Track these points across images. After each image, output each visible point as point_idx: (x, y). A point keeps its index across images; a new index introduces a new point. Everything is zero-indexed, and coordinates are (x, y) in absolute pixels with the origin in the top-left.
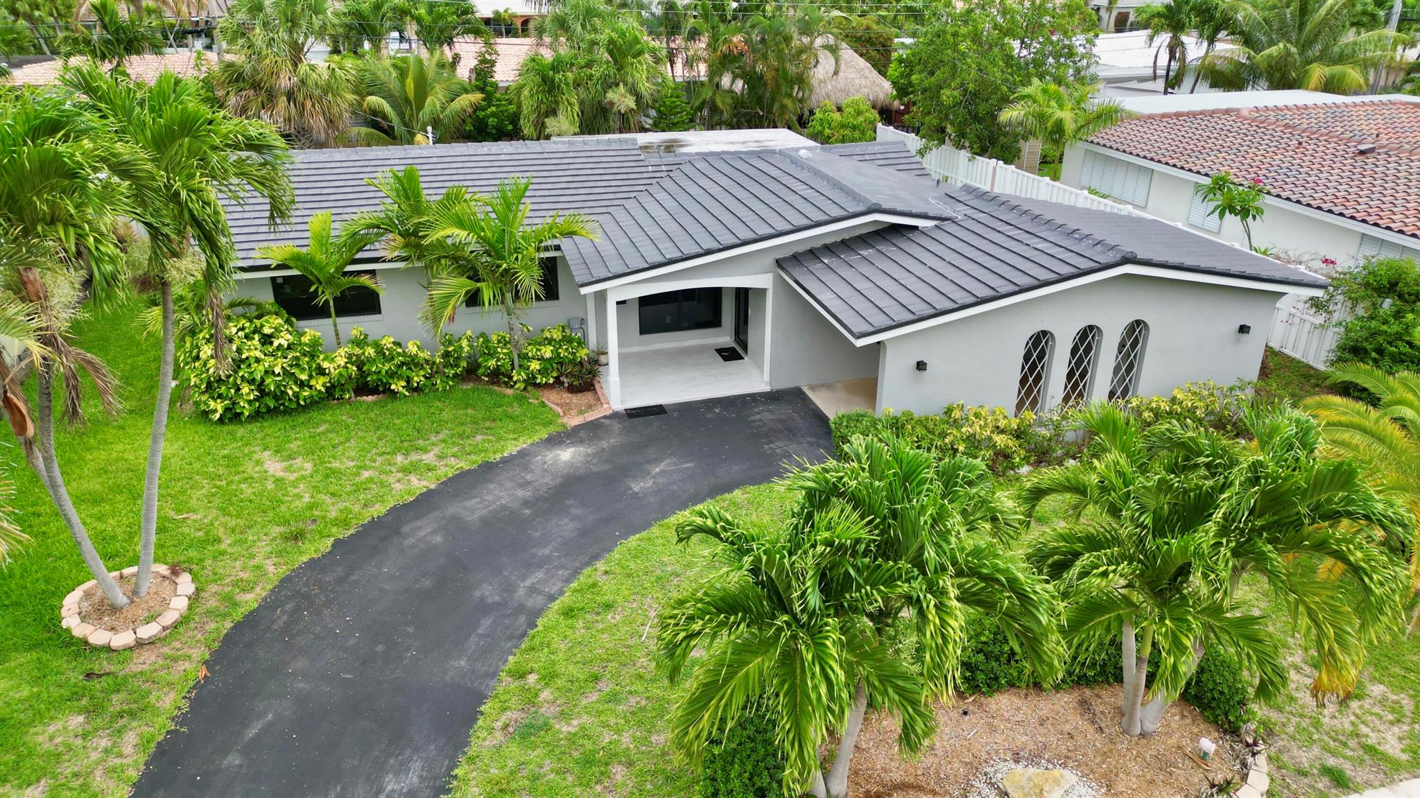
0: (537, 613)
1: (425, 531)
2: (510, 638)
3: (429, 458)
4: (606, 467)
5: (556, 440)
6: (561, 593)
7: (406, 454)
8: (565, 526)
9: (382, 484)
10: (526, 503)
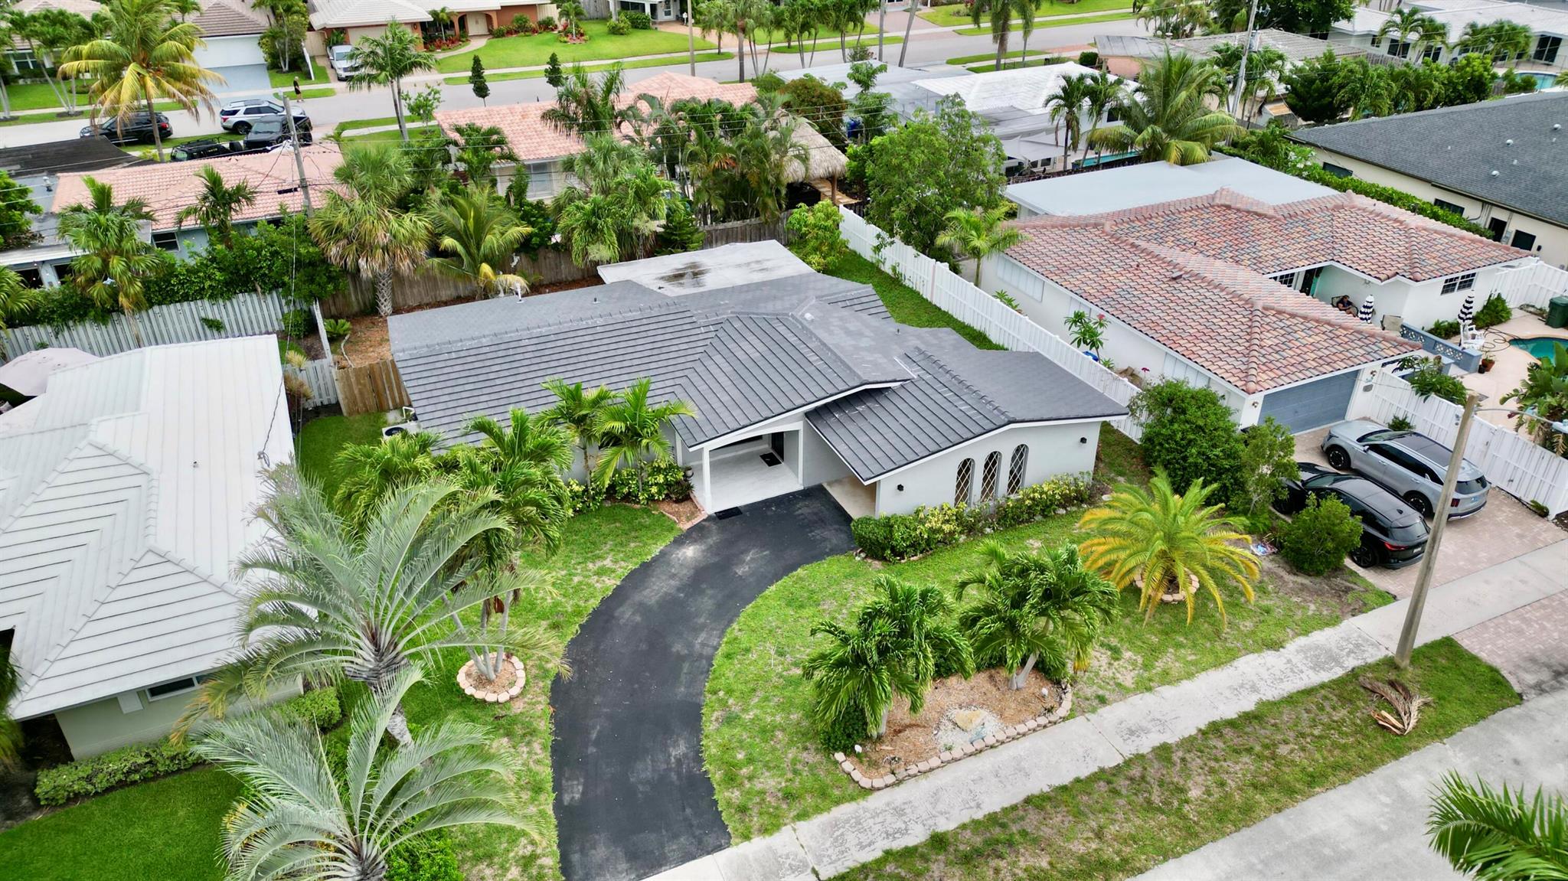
0: (710, 659)
1: (626, 614)
2: (702, 673)
3: (607, 563)
4: (716, 559)
5: (681, 541)
6: (720, 645)
7: (594, 563)
8: (707, 602)
9: (589, 585)
10: (679, 590)
